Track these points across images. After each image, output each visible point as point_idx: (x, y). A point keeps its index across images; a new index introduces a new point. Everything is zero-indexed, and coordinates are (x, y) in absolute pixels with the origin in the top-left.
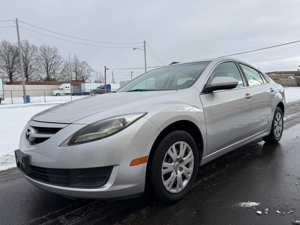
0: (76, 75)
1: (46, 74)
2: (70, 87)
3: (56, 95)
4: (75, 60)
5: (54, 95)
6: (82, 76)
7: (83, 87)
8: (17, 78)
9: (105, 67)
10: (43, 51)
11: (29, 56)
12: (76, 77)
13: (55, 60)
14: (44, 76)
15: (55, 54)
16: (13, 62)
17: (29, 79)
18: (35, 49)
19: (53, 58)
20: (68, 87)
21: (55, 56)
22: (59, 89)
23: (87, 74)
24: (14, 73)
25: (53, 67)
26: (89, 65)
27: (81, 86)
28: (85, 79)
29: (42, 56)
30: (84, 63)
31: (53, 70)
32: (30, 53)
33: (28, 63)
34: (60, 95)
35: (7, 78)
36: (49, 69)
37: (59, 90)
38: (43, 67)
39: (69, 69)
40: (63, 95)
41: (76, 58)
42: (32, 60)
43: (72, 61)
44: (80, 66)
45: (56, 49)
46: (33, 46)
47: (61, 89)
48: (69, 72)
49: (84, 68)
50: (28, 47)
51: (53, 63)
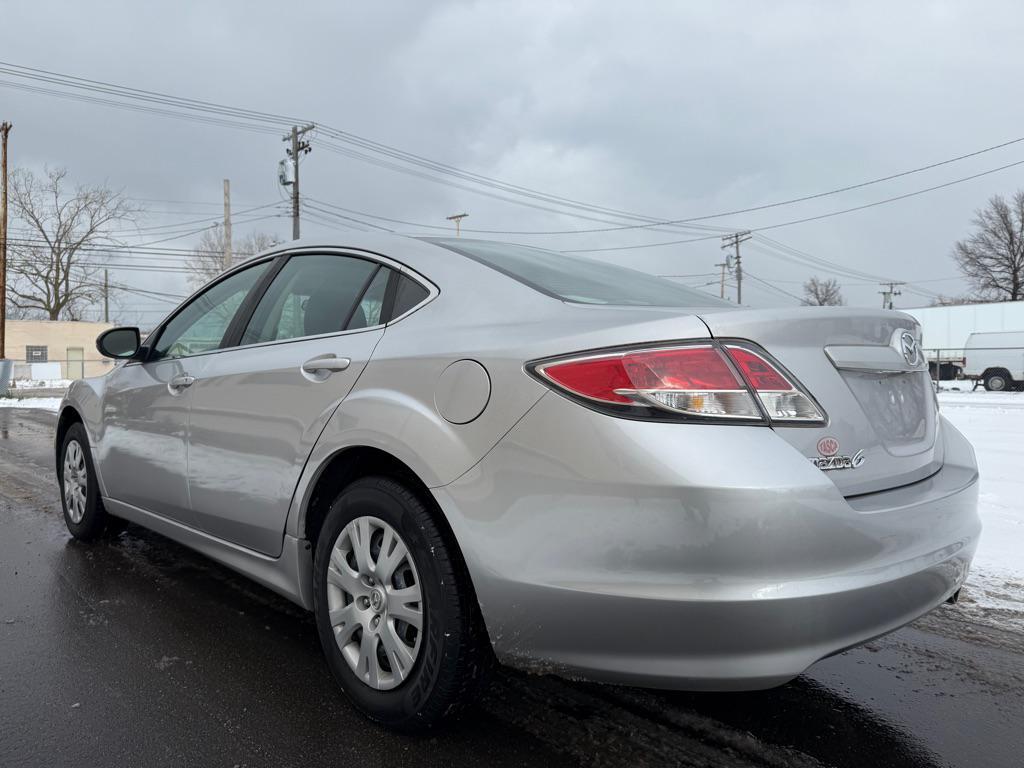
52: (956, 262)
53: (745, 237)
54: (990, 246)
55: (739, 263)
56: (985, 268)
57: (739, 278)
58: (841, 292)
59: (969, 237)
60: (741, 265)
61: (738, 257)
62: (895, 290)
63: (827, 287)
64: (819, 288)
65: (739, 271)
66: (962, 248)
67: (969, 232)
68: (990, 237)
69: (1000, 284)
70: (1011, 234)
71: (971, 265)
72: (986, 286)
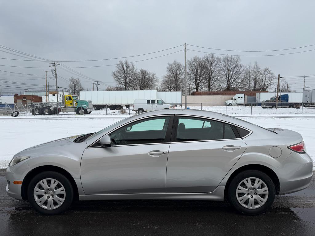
0: (255, 84)
1: (226, 84)
2: (243, 98)
3: (229, 106)
4: (255, 68)
5: (227, 105)
6: (262, 84)
7: (258, 97)
8: (202, 89)
9: (279, 75)
10: (226, 62)
11: (213, 68)
12: (255, 86)
13: (236, 70)
14: (225, 86)
15: (237, 63)
16: (200, 74)
17: (210, 90)
18: (218, 60)
19: (235, 67)
20: (242, 98)
21: (237, 65)
22: (232, 99)
23: (268, 81)
24: (200, 85)
25: (233, 77)
26: (271, 72)
27: (256, 96)
28: (265, 87)
29: (225, 66)
30: (266, 70)
31: (233, 80)
32: (214, 65)
33: (211, 75)
34: (232, 106)
35: (194, 88)
36: (229, 79)
37: (232, 101)
38: (225, 77)
39: (249, 78)
40: (235, 105)
41: (256, 65)
42: (216, 71)
43: (252, 69)
44: (261, 74)
45: (239, 58)
46: (217, 59)
47: (234, 99)
48: (248, 81)
49: (265, 76)
50: (213, 60)
51: (234, 73)
52: (113, 77)
53: (57, 64)
54: (120, 73)
55: (56, 72)
56: (119, 79)
57: (56, 77)
58: (81, 82)
59: (115, 70)
60: (57, 73)
61: (55, 70)
62: (99, 83)
63: (76, 80)
64: (74, 81)
65: (56, 75)
66: (114, 73)
67: (115, 69)
68: (120, 71)
69: (123, 84)
70: (124, 71)
71: (116, 78)
72: (120, 84)
